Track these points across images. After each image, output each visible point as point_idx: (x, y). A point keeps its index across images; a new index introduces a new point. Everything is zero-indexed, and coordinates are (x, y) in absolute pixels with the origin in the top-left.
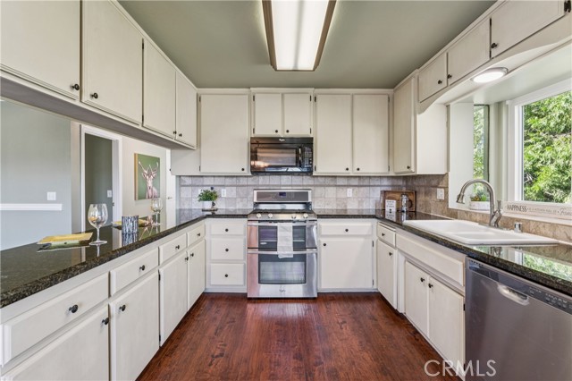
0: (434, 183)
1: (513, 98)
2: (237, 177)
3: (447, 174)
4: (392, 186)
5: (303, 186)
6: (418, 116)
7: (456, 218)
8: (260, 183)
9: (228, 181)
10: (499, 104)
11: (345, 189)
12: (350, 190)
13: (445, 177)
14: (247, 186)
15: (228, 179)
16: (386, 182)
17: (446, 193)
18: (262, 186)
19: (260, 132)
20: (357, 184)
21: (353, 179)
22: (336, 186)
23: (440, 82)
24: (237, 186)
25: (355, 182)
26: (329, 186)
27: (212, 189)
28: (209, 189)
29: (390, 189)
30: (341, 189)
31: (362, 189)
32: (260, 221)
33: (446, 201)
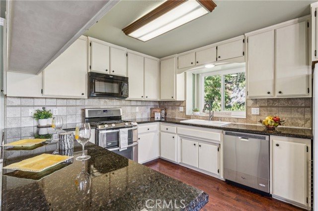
0: (178, 104)
1: (202, 74)
2: (67, 99)
3: (185, 101)
4: (154, 106)
5: (114, 106)
6: (178, 75)
7: (190, 119)
8: (86, 104)
9: (60, 102)
10: (198, 75)
11: (135, 107)
12: (137, 108)
13: (184, 102)
14: (76, 106)
15: (59, 101)
16: (152, 104)
17: (185, 109)
18: (87, 106)
19: (95, 69)
20: (140, 105)
21: (139, 102)
22: (131, 106)
23: (192, 63)
24: (67, 106)
25: (139, 104)
26: (128, 106)
27: (44, 108)
28: (41, 109)
29: (153, 107)
30: (133, 107)
31: (143, 107)
32: (107, 129)
33: (185, 112)
